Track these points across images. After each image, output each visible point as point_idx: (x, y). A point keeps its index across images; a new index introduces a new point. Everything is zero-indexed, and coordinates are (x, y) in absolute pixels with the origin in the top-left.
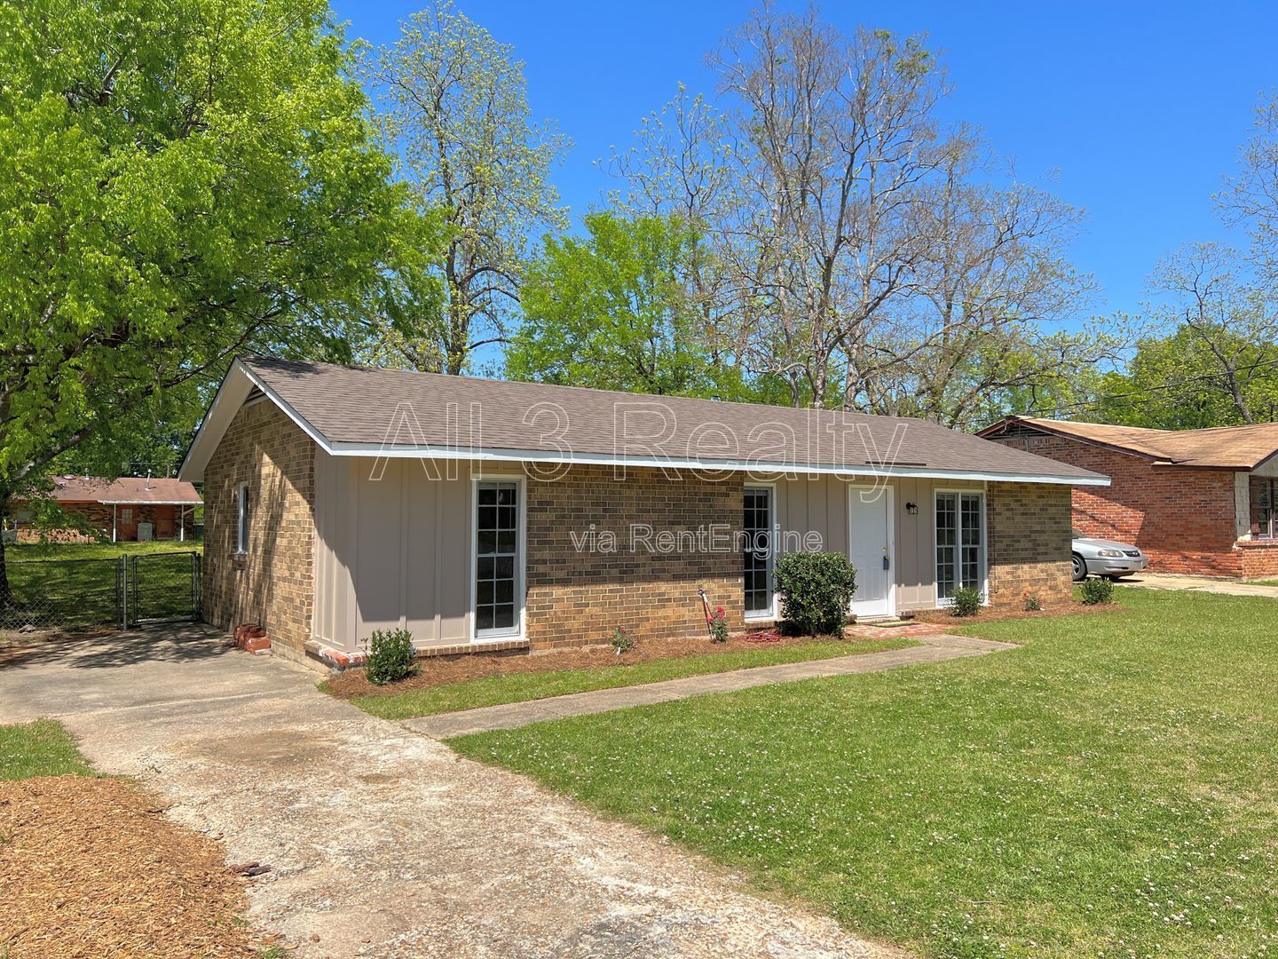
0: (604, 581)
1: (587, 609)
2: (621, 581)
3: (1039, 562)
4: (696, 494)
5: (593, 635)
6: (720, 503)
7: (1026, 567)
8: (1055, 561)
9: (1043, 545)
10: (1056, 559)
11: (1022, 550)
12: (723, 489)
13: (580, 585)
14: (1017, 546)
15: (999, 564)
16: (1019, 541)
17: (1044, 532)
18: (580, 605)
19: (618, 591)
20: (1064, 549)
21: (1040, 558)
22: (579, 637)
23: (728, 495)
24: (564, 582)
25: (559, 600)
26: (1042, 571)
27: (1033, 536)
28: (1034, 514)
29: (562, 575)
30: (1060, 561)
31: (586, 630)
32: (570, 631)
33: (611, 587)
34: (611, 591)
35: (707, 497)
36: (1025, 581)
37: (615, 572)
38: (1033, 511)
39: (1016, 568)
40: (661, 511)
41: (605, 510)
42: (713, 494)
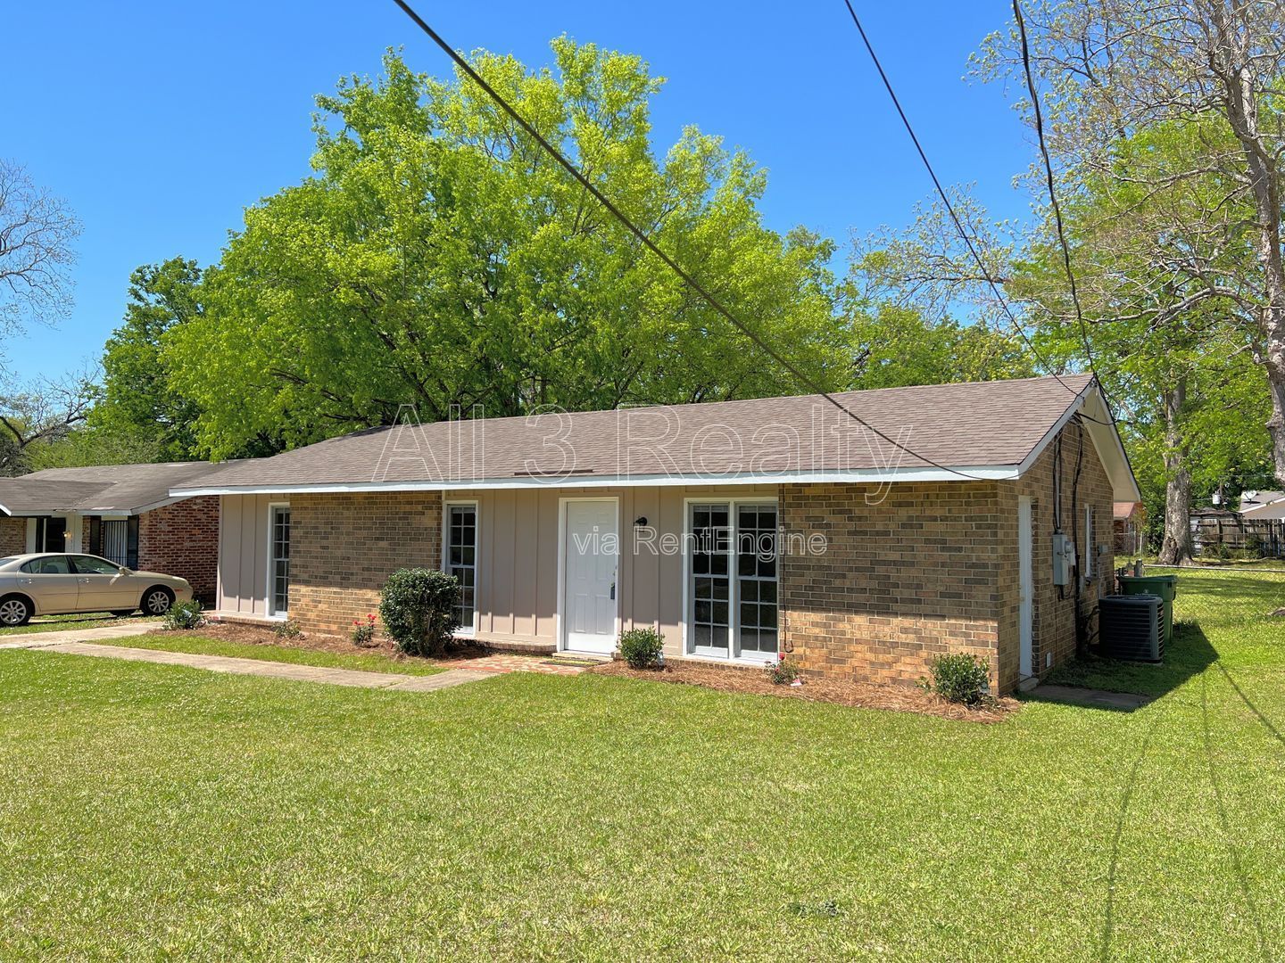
0: (330, 584)
1: (320, 605)
2: (341, 585)
3: (896, 614)
4: (397, 513)
5: (323, 626)
6: (416, 521)
7: (861, 620)
8: (943, 617)
9: (909, 586)
10: (945, 612)
11: (850, 590)
12: (420, 508)
13: (316, 586)
14: (837, 583)
15: (794, 609)
16: (844, 576)
17: (912, 564)
18: (316, 601)
19: (339, 593)
20: (971, 596)
21: (895, 607)
22: (315, 625)
23: (424, 514)
24: (307, 583)
25: (304, 596)
26: (905, 631)
27: (880, 570)
28: (886, 533)
29: (305, 577)
30: (955, 617)
31: (318, 621)
32: (309, 620)
33: (335, 590)
34: (335, 593)
35: (406, 516)
36: (858, 642)
37: (338, 577)
38: (879, 527)
39: (834, 619)
40: (370, 528)
41: (332, 528)
42: (410, 513)
